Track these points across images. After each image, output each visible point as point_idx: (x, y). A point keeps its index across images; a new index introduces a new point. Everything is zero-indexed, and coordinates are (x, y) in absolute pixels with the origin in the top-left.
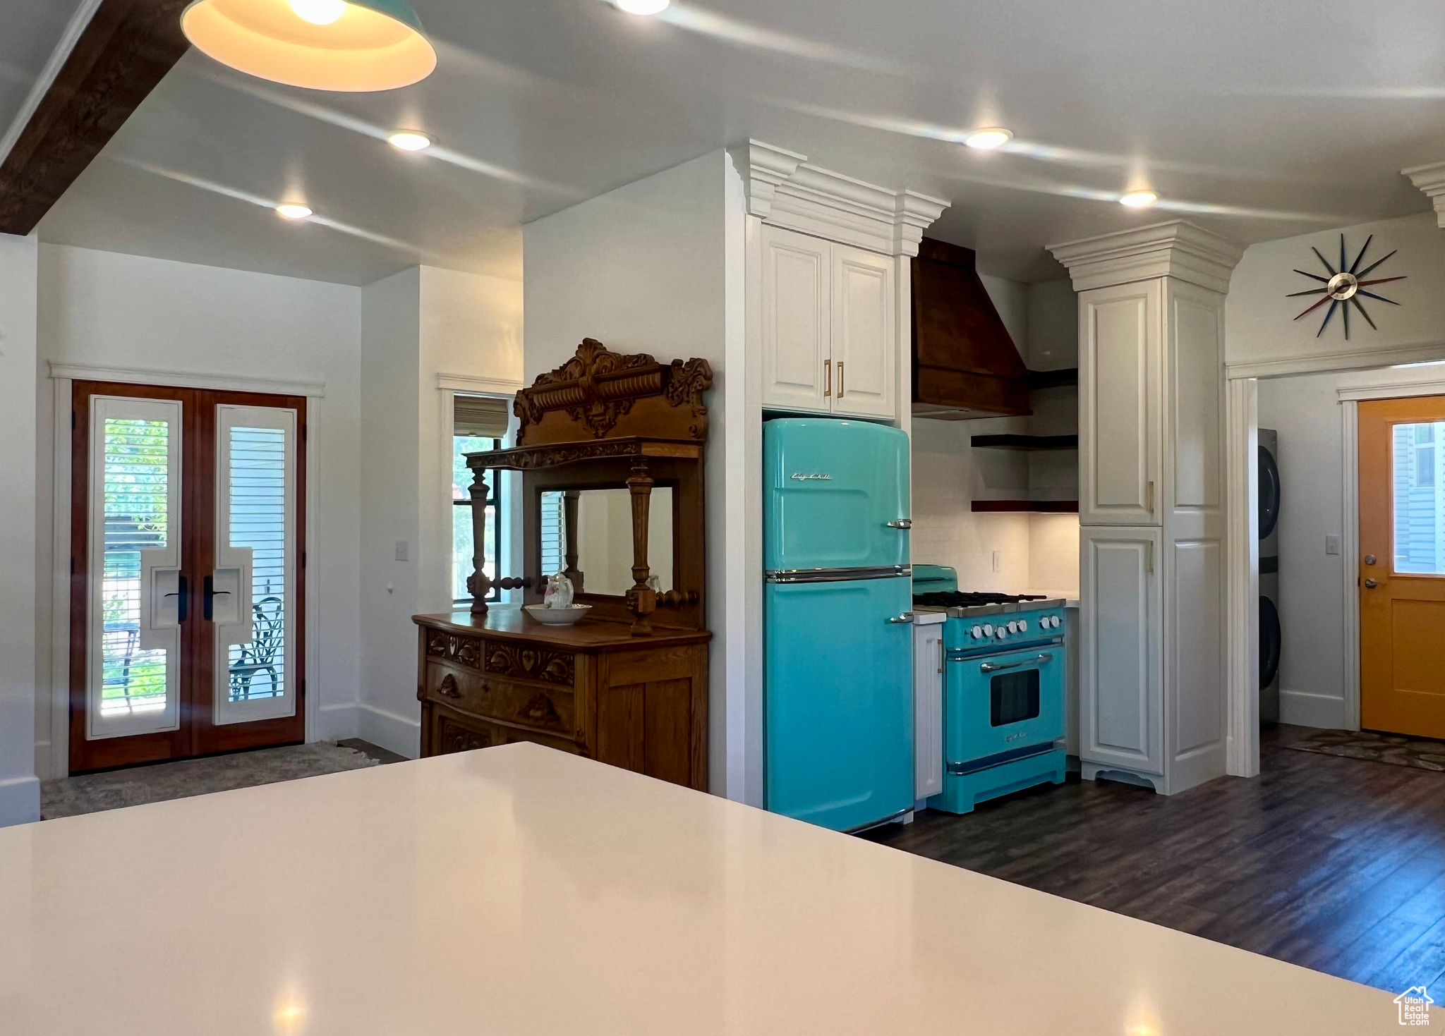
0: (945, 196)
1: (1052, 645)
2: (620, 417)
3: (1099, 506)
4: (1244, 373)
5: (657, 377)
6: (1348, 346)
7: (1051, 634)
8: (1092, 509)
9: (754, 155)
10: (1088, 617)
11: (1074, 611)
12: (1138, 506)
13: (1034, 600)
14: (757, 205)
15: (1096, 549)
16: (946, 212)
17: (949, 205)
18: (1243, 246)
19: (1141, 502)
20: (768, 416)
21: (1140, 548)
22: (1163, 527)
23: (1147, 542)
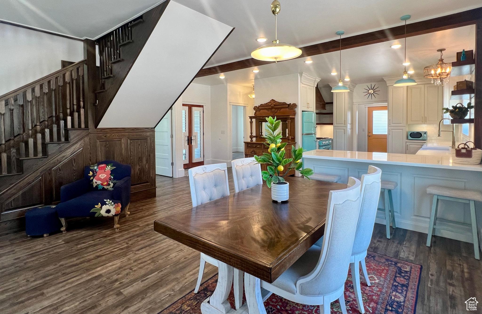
0: (320, 78)
2: (278, 111)
3: (336, 124)
4: (356, 104)
5: (287, 106)
6: (372, 100)
8: (335, 125)
9: (303, 74)
10: (334, 141)
11: (332, 140)
12: (343, 124)
13: (327, 138)
14: (302, 81)
15: (336, 131)
16: (320, 80)
17: (321, 79)
18: (356, 84)
19: (343, 123)
20: (303, 111)
21: (343, 130)
22: (347, 127)
23: (344, 129)
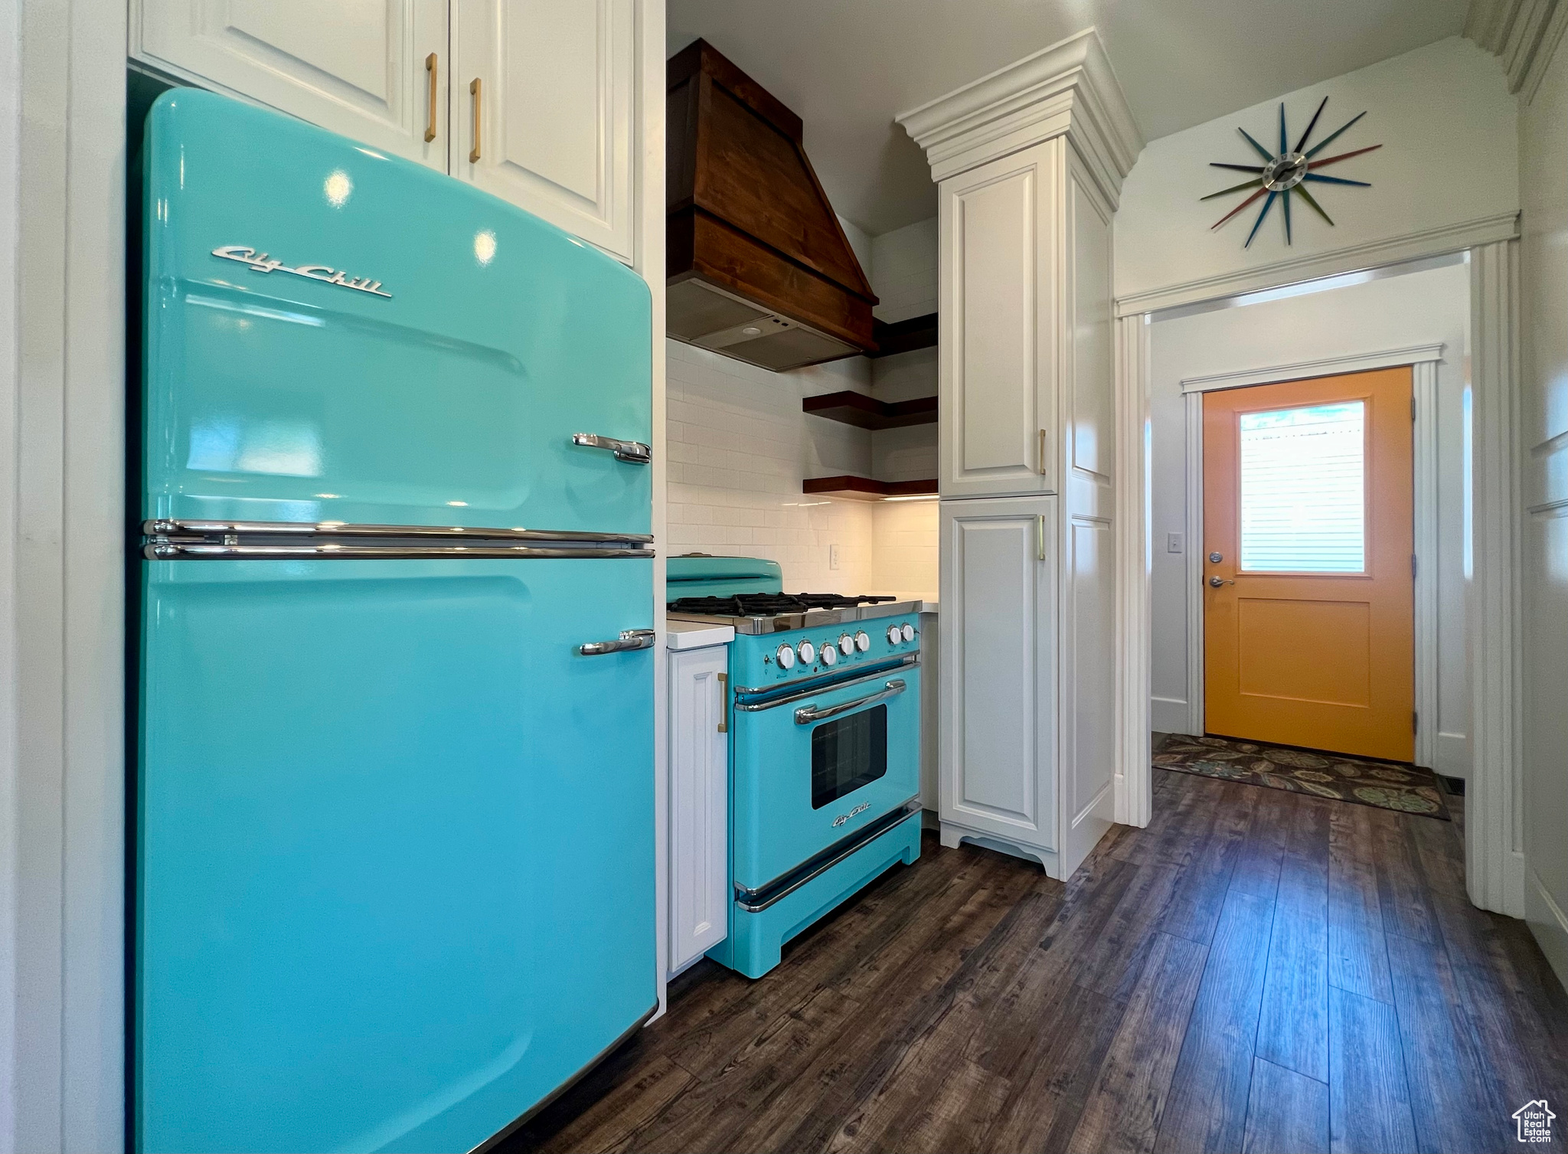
1: (905, 667)
3: (966, 472)
4: (1141, 307)
7: (904, 651)
10: (950, 626)
11: (932, 617)
12: (1022, 467)
13: (880, 603)
15: (963, 531)
19: (1027, 461)
21: (1025, 526)
22: (1058, 494)
23: (1033, 518)
